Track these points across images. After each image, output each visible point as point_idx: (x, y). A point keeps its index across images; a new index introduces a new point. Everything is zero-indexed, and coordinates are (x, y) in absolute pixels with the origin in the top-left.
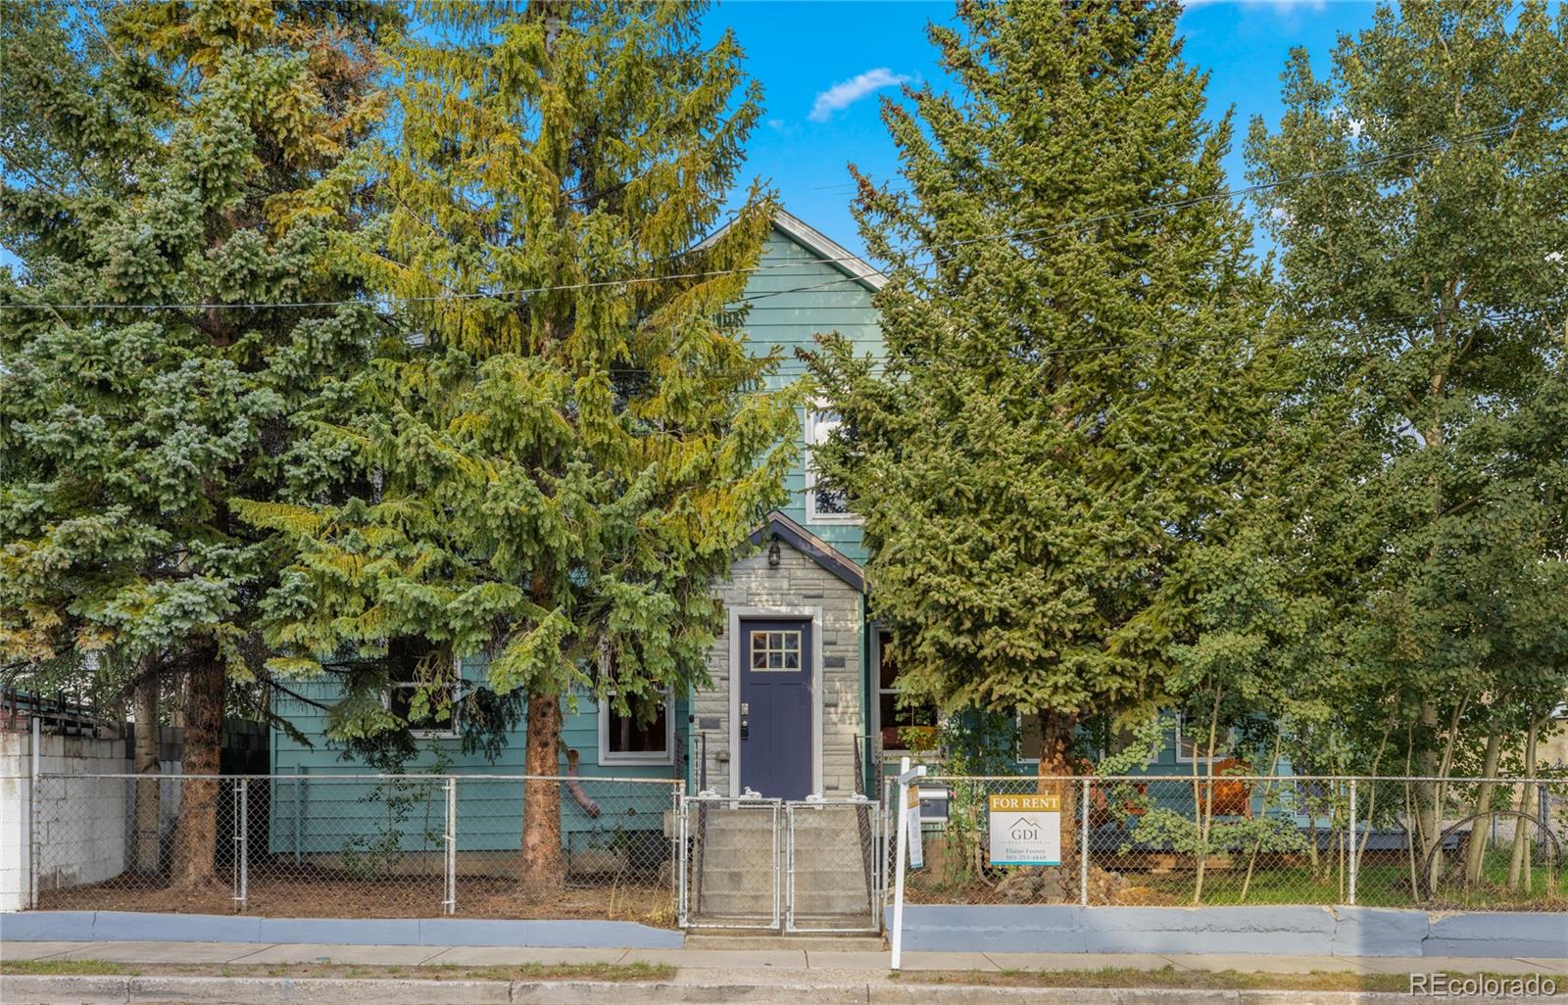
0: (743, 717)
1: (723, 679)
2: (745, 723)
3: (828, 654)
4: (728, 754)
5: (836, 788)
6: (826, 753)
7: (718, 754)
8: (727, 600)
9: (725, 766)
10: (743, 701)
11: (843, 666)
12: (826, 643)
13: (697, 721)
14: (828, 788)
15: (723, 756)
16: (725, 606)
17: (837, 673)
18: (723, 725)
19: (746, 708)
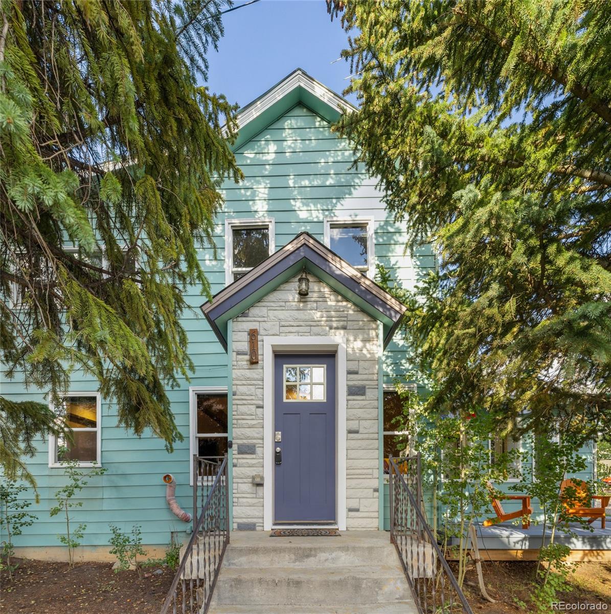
0: (277, 444)
1: (258, 407)
2: (278, 449)
3: (351, 383)
4: (262, 478)
5: (357, 510)
6: (349, 477)
7: (253, 478)
8: (262, 332)
9: (259, 488)
10: (276, 428)
11: (364, 394)
12: (349, 373)
13: (235, 447)
14: (350, 510)
15: (258, 480)
16: (260, 338)
17: (359, 400)
18: (258, 450)
19: (279, 436)
